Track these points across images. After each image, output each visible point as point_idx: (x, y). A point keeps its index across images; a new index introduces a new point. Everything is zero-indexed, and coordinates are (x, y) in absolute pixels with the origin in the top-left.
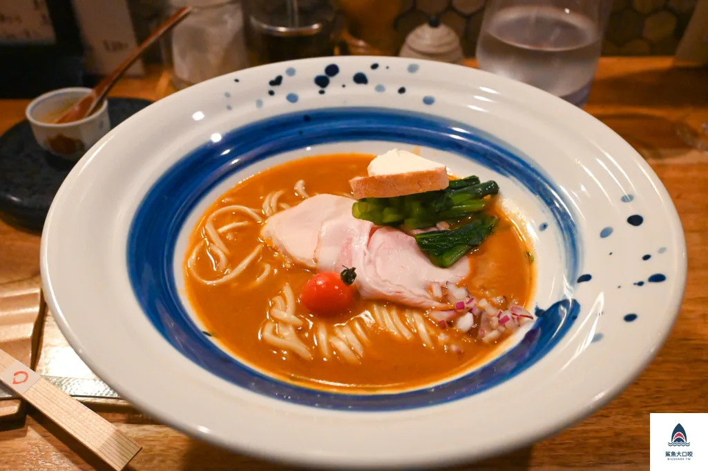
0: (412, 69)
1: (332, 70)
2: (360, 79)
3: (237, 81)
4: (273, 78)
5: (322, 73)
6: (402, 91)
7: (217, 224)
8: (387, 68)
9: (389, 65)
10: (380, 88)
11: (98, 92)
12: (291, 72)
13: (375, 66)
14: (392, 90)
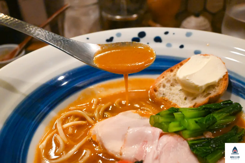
0: (188, 35)
1: (142, 35)
2: (158, 40)
3: (88, 39)
4: (108, 38)
5: (136, 36)
6: (182, 47)
7: (64, 121)
8: (174, 34)
9: (174, 32)
10: (169, 45)
11: (20, 47)
12: (119, 35)
13: (166, 33)
14: (176, 46)
